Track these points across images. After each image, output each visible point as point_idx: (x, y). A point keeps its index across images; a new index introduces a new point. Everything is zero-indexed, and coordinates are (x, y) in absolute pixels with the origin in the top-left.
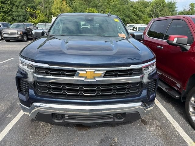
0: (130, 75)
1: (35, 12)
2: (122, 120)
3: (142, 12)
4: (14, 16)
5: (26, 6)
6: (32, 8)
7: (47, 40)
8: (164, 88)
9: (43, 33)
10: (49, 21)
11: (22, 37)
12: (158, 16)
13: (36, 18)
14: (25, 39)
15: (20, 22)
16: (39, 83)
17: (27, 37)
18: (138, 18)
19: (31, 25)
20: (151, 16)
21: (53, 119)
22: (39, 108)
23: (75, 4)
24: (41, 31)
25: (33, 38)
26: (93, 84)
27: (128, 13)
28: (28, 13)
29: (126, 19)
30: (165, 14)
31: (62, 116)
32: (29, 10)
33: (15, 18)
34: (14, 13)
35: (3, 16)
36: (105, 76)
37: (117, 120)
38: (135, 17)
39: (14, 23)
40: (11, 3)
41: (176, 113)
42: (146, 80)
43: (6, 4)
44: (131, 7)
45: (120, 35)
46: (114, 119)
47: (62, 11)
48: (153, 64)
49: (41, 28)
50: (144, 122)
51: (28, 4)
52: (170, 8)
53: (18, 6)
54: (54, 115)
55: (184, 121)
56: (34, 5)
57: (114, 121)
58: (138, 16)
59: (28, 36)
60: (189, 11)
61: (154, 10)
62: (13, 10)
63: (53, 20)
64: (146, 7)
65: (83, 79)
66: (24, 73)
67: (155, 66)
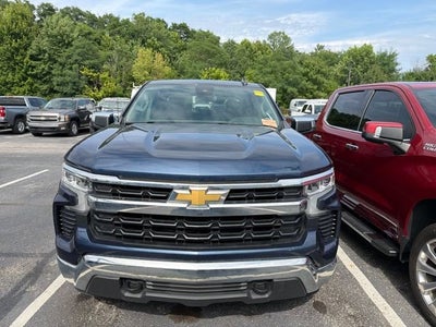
0: (280, 198)
1: (98, 77)
2: (267, 296)
3: (324, 75)
4: (55, 83)
5: (80, 65)
6: (93, 68)
7: (118, 133)
8: (365, 234)
9: (112, 119)
10: (125, 93)
11: (69, 125)
12: (358, 83)
13: (99, 87)
14: (75, 130)
15: (65, 95)
16: (98, 213)
17: (78, 126)
18: (316, 87)
19: (87, 102)
20: (343, 82)
21: (123, 291)
22: (96, 268)
23: (181, 59)
24: (108, 115)
25: (92, 130)
26: (204, 216)
27: (292, 77)
28: (83, 77)
29: (290, 89)
30: (374, 78)
31: (140, 285)
32: (86, 71)
33: (56, 88)
34: (55, 78)
35: (32, 85)
36: (228, 200)
37: (254, 296)
38: (310, 85)
39: (52, 97)
40: (50, 59)
41: (392, 289)
42: (313, 210)
43: (40, 60)
44: (299, 66)
45: (264, 122)
46: (249, 294)
47: (152, 73)
48: (327, 179)
49: (109, 107)
50: (320, 307)
51: (83, 60)
52: (384, 65)
53: (63, 65)
54: (124, 282)
55: (410, 307)
56: (96, 61)
57: (249, 298)
58: (315, 82)
59: (80, 124)
60: (427, 70)
61: (350, 69)
62: (53, 72)
63: (134, 92)
64: (333, 65)
65: (185, 205)
66: (70, 194)
67: (331, 183)
